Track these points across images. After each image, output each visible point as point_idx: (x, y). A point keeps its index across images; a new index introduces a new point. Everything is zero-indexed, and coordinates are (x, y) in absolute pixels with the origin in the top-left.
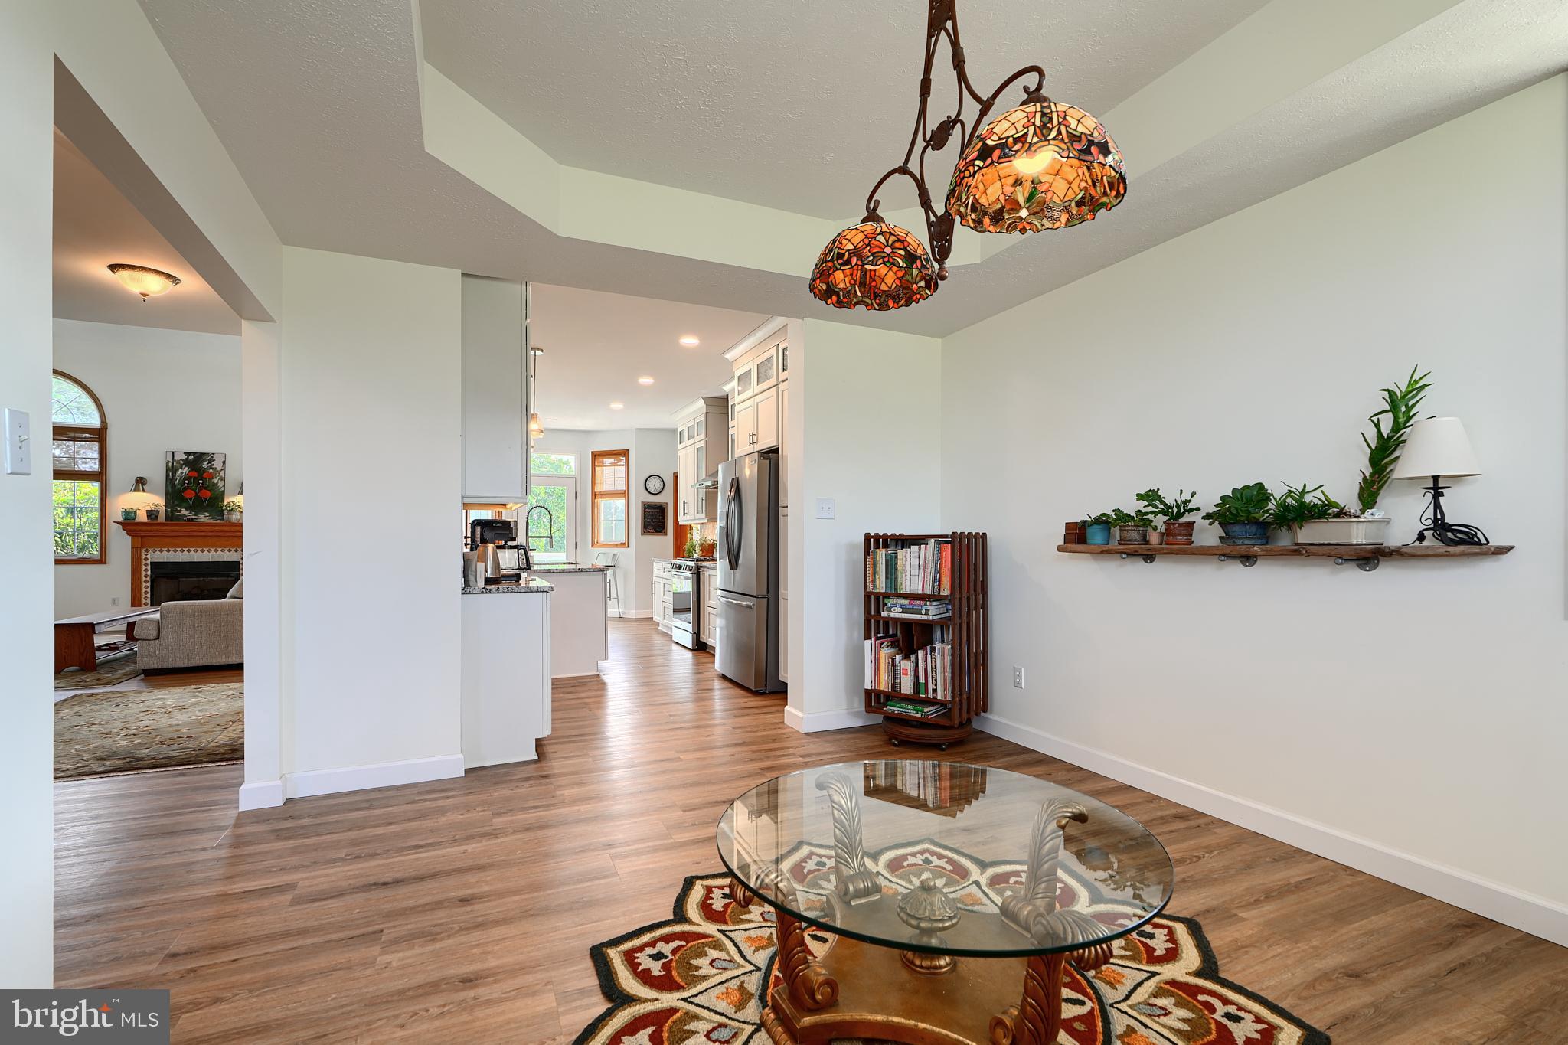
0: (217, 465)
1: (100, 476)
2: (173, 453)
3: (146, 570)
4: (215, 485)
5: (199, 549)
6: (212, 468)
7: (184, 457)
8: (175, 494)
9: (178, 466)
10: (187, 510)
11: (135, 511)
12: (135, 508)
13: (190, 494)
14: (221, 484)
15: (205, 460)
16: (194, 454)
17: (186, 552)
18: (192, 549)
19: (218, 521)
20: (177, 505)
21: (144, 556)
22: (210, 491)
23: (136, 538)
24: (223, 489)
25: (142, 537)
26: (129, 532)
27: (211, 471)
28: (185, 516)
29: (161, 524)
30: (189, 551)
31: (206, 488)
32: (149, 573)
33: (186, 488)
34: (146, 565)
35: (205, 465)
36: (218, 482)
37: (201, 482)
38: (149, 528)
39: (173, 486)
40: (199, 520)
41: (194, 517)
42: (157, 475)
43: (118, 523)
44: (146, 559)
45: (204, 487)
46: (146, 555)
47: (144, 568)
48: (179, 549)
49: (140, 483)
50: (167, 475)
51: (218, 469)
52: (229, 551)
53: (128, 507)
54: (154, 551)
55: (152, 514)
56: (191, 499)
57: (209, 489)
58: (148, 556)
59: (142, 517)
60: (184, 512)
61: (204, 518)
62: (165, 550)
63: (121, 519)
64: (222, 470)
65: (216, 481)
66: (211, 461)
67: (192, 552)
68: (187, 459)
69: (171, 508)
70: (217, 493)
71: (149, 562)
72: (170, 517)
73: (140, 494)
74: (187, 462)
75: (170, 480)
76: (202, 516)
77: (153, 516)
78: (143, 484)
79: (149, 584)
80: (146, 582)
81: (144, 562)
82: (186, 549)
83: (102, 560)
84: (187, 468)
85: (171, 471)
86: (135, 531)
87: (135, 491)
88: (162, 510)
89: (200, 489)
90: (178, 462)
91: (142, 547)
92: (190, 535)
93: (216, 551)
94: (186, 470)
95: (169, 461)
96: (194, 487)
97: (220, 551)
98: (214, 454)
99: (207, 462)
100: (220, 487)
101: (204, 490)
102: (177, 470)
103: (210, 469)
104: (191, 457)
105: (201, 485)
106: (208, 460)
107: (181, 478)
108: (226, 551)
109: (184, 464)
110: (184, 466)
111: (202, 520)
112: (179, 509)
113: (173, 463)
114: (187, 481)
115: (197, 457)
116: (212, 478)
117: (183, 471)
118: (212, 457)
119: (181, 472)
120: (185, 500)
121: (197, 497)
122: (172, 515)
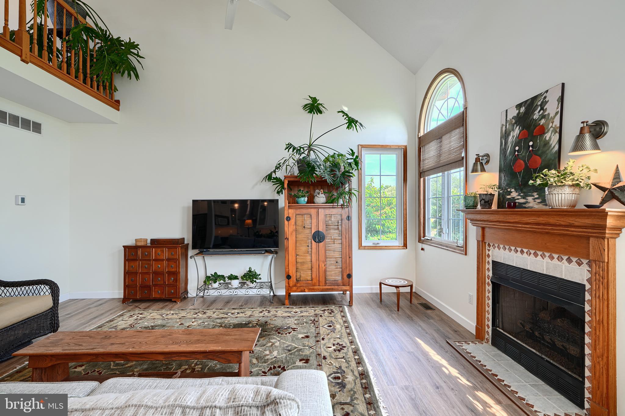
0: (553, 108)
2: (507, 110)
3: (489, 270)
4: (547, 143)
5: (532, 252)
6: (545, 117)
7: (516, 113)
8: (507, 169)
9: (511, 127)
10: (516, 190)
13: (520, 166)
14: (555, 139)
15: (537, 107)
16: (526, 102)
17: (519, 253)
18: (525, 250)
20: (508, 185)
21: (487, 252)
22: (540, 156)
23: (478, 229)
24: (558, 147)
25: (483, 228)
27: (543, 121)
29: (494, 212)
30: (522, 252)
31: (536, 153)
32: (491, 275)
33: (515, 159)
34: (489, 263)
35: (536, 116)
36: (550, 138)
37: (531, 143)
39: (506, 158)
40: (527, 205)
41: (522, 201)
44: (489, 256)
45: (535, 150)
46: (489, 250)
47: (487, 266)
48: (513, 248)
50: (502, 144)
51: (552, 115)
52: (569, 261)
54: (495, 247)
55: (488, 199)
56: (520, 173)
57: (540, 152)
58: (490, 253)
60: (514, 194)
64: (557, 113)
65: (547, 136)
66: (543, 105)
67: (525, 255)
68: (518, 114)
69: (503, 189)
70: (549, 156)
71: (490, 260)
72: (501, 202)
74: (518, 120)
75: (503, 152)
76: (530, 199)
80: (489, 284)
81: (487, 259)
82: (519, 250)
83: (464, 252)
84: (518, 128)
85: (504, 138)
89: (530, 155)
90: (511, 122)
91: (484, 241)
93: (552, 258)
94: (517, 131)
95: (503, 125)
96: (523, 154)
97: (556, 259)
98: (547, 91)
99: (539, 108)
100: (553, 146)
101: (534, 156)
102: (509, 135)
103: (540, 120)
104: (523, 109)
105: (531, 149)
106: (541, 105)
107: (512, 145)
108: (564, 261)
109: (515, 123)
110: (515, 125)
111: (530, 205)
112: (509, 190)
113: (506, 127)
114: (517, 148)
115: (529, 105)
116: (544, 133)
117: (515, 134)
118: (545, 97)
119: (513, 137)
120: (515, 176)
121: (527, 169)
122: (503, 200)
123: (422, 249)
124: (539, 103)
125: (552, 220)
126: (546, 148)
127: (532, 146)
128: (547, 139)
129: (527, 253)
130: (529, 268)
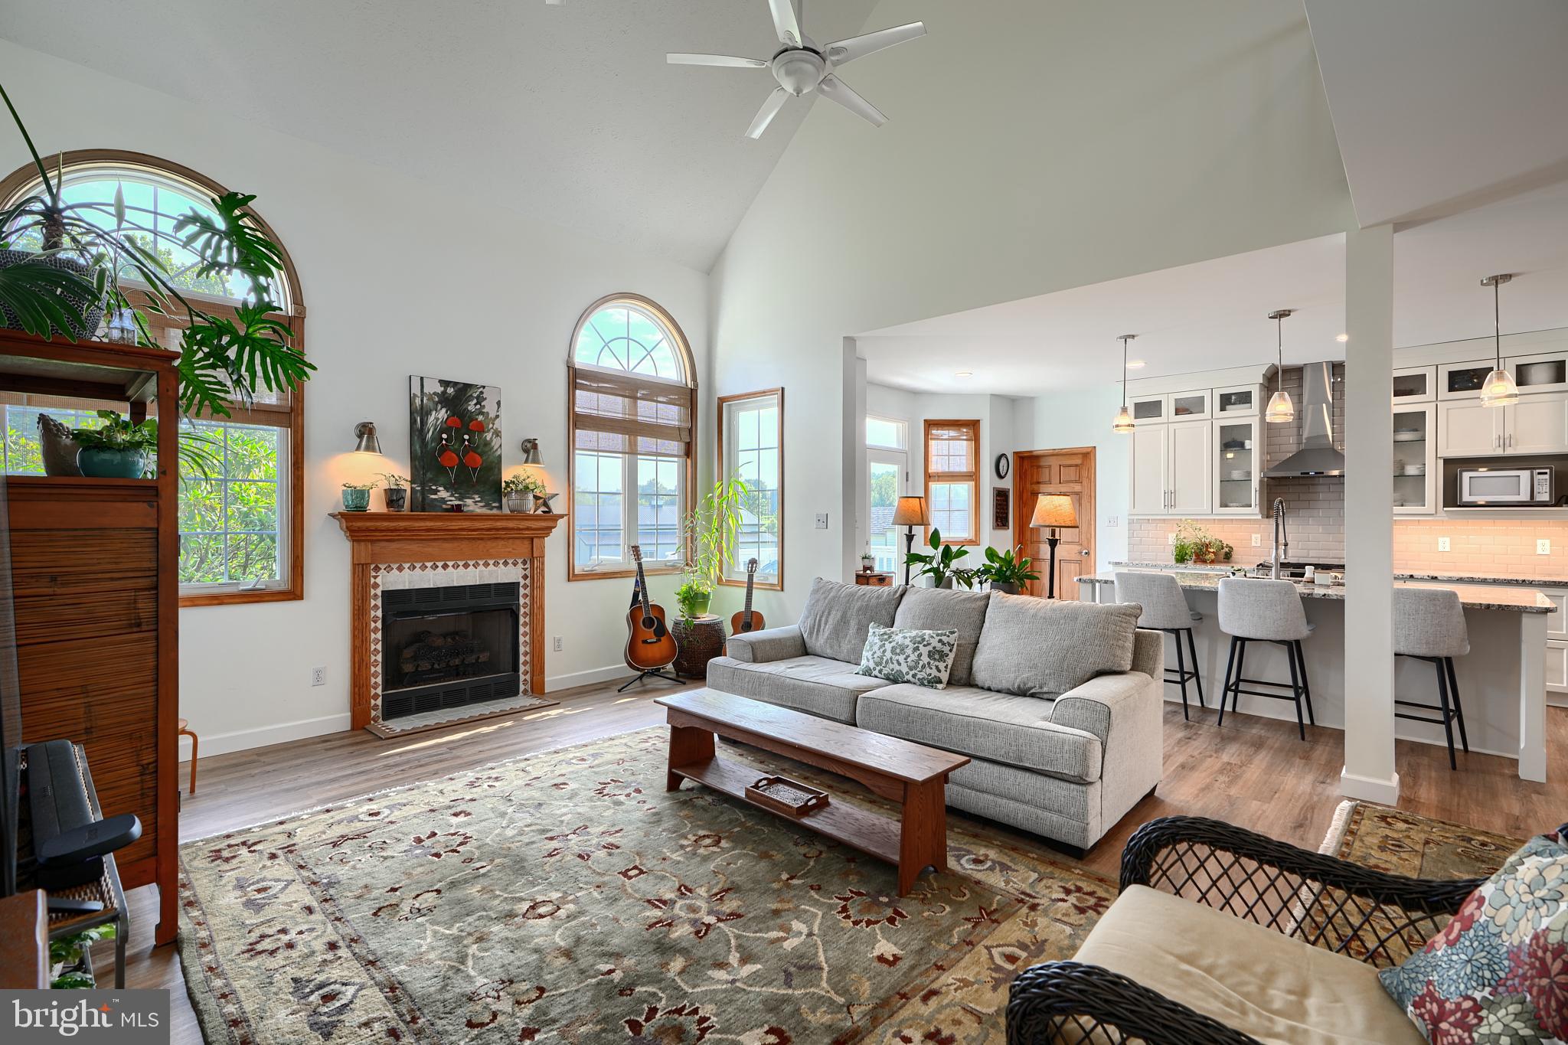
0: (489, 407)
2: (422, 379)
3: (375, 609)
4: (487, 444)
5: (461, 563)
6: (482, 413)
7: (440, 389)
8: (427, 460)
9: (431, 405)
10: (446, 489)
11: (363, 492)
13: (451, 460)
14: (495, 443)
15: (470, 398)
16: (455, 384)
17: (440, 569)
18: (450, 564)
19: (495, 511)
20: (431, 480)
21: (372, 581)
22: (481, 455)
23: (364, 545)
24: (498, 453)
25: (373, 543)
26: (349, 534)
27: (480, 418)
28: (444, 501)
29: (406, 517)
30: (445, 567)
31: (474, 450)
32: (380, 612)
33: (444, 449)
34: (375, 597)
35: (472, 406)
36: (491, 438)
37: (466, 437)
38: (390, 525)
39: (423, 445)
40: (465, 509)
41: (458, 503)
42: (394, 425)
43: (332, 516)
44: (376, 586)
45: (471, 448)
46: (375, 577)
47: (372, 603)
48: (429, 564)
50: (413, 422)
51: (492, 415)
52: (506, 564)
54: (389, 569)
55: (393, 498)
56: (452, 468)
57: (479, 451)
58: (379, 580)
59: (376, 505)
60: (443, 494)
61: (473, 505)
62: (406, 566)
63: (335, 509)
65: (489, 436)
66: (480, 400)
67: (450, 569)
68: (444, 393)
69: (423, 484)
70: (491, 458)
71: (379, 592)
72: (422, 504)
73: (367, 457)
74: (444, 400)
75: (417, 431)
76: (469, 501)
77: (394, 501)
78: (370, 437)
79: (380, 635)
80: (376, 630)
81: (373, 592)
82: (440, 564)
83: (294, 592)
84: (444, 410)
85: (418, 415)
86: (363, 530)
88: (406, 486)
89: (467, 450)
90: (430, 397)
91: (369, 563)
92: (453, 536)
93: (486, 565)
94: (443, 414)
95: (414, 396)
96: (456, 447)
97: (491, 565)
98: (484, 387)
99: (475, 401)
100: (495, 448)
101: (471, 453)
102: (429, 413)
103: (478, 415)
104: (450, 390)
105: (466, 443)
106: (478, 398)
107: (435, 429)
108: (501, 565)
109: (439, 402)
110: (439, 406)
111: (471, 508)
112: (434, 487)
113: (422, 401)
114: (444, 436)
115: (460, 390)
116: (483, 432)
117: (440, 416)
118: (482, 393)
119: (437, 419)
120: (442, 470)
121: (462, 466)
122: (424, 499)
124: (475, 395)
125: (499, 524)
126: (486, 449)
127: (468, 441)
128: (488, 439)
129: (453, 566)
130: (456, 584)
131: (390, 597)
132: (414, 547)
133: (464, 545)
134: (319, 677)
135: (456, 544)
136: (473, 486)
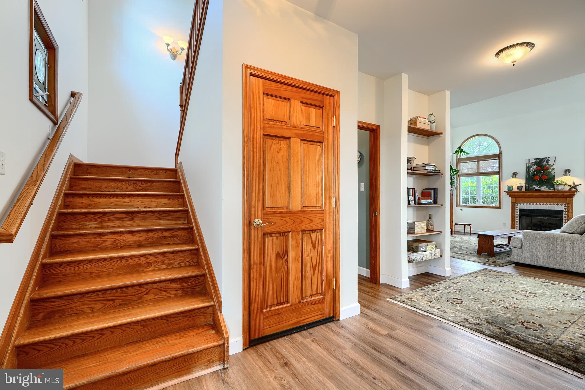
0: (551, 163)
1: (499, 173)
2: (529, 159)
3: (517, 212)
4: (550, 172)
5: (542, 204)
6: (548, 165)
7: (534, 161)
8: (530, 178)
9: (532, 165)
10: (535, 185)
11: (512, 187)
12: (512, 185)
13: (537, 178)
14: (553, 172)
15: (544, 161)
16: (539, 159)
17: (535, 205)
18: (538, 204)
19: (552, 190)
20: (531, 183)
21: (516, 206)
22: (547, 176)
23: (513, 198)
24: (554, 174)
25: (515, 198)
26: (510, 196)
27: (548, 166)
28: (534, 188)
29: (523, 192)
30: (536, 204)
31: (545, 175)
32: (518, 213)
33: (535, 176)
34: (517, 210)
35: (544, 163)
37: (542, 171)
38: (518, 194)
39: (529, 175)
40: (541, 190)
41: (539, 188)
42: (522, 171)
43: (506, 192)
44: (517, 207)
45: (544, 174)
48: (532, 203)
49: (515, 174)
50: (526, 170)
51: (552, 165)
53: (509, 185)
54: (521, 204)
55: (520, 188)
56: (537, 180)
57: (547, 174)
58: (518, 206)
59: (515, 189)
60: (534, 186)
61: (544, 189)
62: (525, 203)
63: (507, 190)
64: (554, 165)
65: (550, 170)
66: (547, 161)
67: (538, 205)
68: (535, 162)
69: (528, 184)
70: (551, 176)
71: (518, 209)
72: (527, 189)
73: (514, 179)
74: (535, 163)
75: (527, 172)
77: (520, 189)
78: (516, 175)
79: (518, 218)
80: (517, 217)
81: (516, 209)
82: (535, 203)
83: (499, 207)
84: (535, 166)
85: (528, 168)
86: (512, 195)
87: (512, 178)
88: (524, 186)
89: (542, 175)
90: (531, 163)
91: (515, 202)
92: (537, 197)
93: (550, 205)
94: (535, 167)
95: (527, 164)
96: (539, 174)
97: (552, 205)
98: (549, 158)
102: (531, 167)
103: (546, 165)
104: (538, 161)
105: (542, 173)
106: (546, 161)
107: (532, 171)
108: (556, 205)
109: (534, 164)
112: (532, 185)
113: (529, 165)
114: (535, 172)
115: (541, 160)
116: (548, 169)
118: (548, 159)
119: (533, 168)
120: (534, 181)
121: (541, 179)
122: (528, 188)
123: (461, 210)
125: (554, 194)
126: (549, 174)
130: (540, 209)
131: (521, 210)
132: (526, 199)
133: (541, 199)
134: (504, 225)
135: (539, 199)
136: (544, 184)
